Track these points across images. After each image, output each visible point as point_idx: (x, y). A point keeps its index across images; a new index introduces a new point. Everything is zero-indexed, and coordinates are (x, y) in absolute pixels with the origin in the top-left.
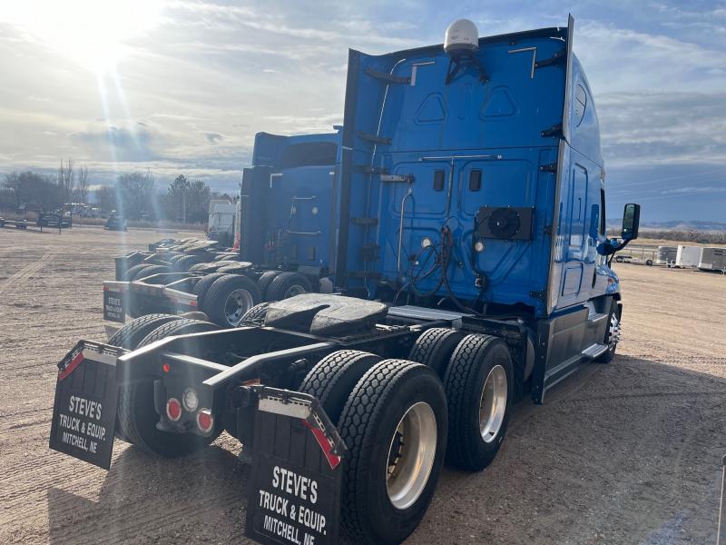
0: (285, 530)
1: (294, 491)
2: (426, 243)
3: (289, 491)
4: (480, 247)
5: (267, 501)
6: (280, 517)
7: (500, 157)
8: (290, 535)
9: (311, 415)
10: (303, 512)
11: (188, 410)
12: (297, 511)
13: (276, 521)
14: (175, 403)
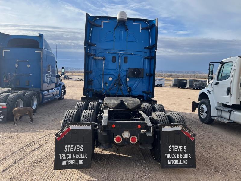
0: (176, 162)
1: (177, 151)
2: (111, 79)
3: (176, 151)
4: (128, 79)
5: (168, 156)
6: (174, 159)
7: (133, 54)
8: (178, 163)
9: (183, 129)
10: (182, 155)
11: (125, 138)
12: (180, 156)
13: (172, 160)
14: (119, 137)
